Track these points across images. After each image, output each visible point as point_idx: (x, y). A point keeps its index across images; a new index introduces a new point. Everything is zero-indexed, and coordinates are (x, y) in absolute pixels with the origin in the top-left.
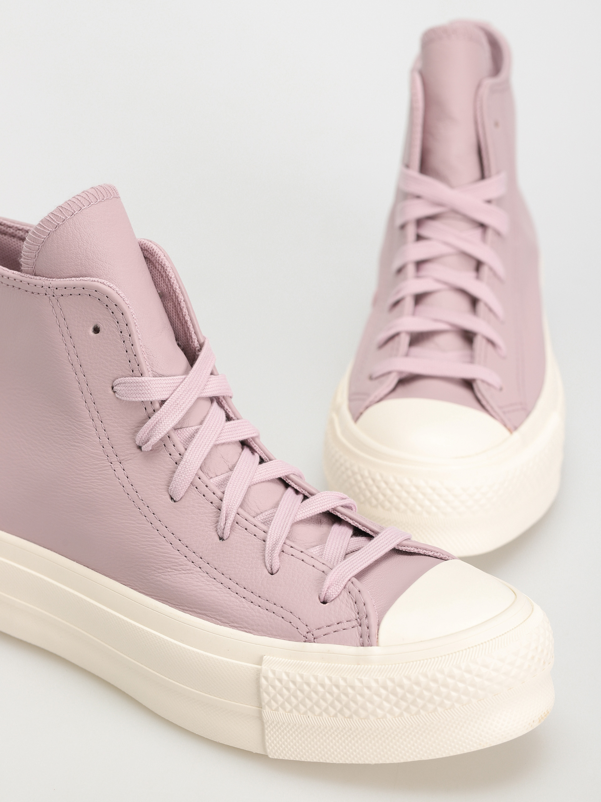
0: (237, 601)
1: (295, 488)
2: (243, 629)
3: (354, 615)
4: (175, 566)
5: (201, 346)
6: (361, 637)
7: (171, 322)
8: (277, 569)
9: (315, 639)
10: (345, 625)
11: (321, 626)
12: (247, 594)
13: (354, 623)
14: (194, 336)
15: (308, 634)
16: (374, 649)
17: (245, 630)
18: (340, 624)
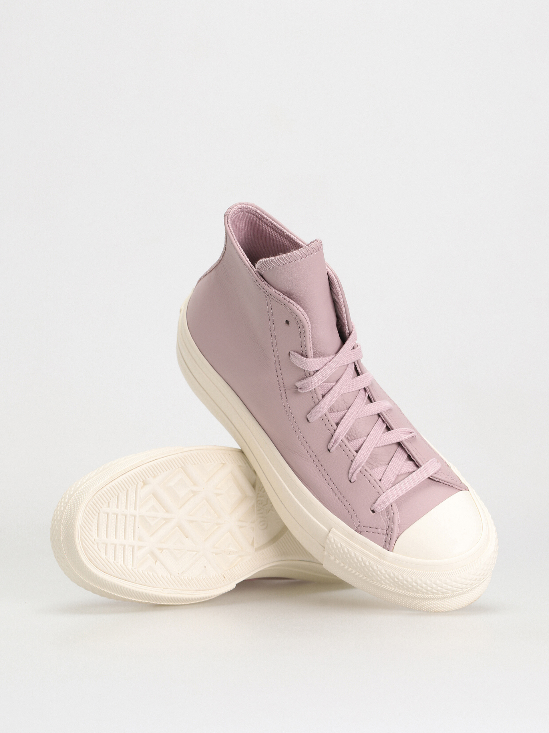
0: (328, 489)
1: (383, 419)
2: (326, 506)
3: (386, 527)
4: (300, 453)
5: (350, 334)
6: (385, 542)
7: (336, 313)
8: (354, 481)
9: (361, 532)
10: (379, 531)
11: (367, 526)
12: (334, 487)
13: (385, 532)
14: (347, 327)
15: (359, 527)
16: (390, 553)
17: (327, 507)
18: (377, 529)
